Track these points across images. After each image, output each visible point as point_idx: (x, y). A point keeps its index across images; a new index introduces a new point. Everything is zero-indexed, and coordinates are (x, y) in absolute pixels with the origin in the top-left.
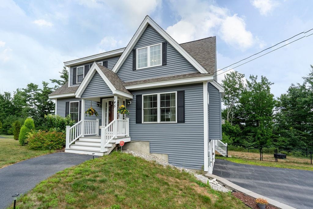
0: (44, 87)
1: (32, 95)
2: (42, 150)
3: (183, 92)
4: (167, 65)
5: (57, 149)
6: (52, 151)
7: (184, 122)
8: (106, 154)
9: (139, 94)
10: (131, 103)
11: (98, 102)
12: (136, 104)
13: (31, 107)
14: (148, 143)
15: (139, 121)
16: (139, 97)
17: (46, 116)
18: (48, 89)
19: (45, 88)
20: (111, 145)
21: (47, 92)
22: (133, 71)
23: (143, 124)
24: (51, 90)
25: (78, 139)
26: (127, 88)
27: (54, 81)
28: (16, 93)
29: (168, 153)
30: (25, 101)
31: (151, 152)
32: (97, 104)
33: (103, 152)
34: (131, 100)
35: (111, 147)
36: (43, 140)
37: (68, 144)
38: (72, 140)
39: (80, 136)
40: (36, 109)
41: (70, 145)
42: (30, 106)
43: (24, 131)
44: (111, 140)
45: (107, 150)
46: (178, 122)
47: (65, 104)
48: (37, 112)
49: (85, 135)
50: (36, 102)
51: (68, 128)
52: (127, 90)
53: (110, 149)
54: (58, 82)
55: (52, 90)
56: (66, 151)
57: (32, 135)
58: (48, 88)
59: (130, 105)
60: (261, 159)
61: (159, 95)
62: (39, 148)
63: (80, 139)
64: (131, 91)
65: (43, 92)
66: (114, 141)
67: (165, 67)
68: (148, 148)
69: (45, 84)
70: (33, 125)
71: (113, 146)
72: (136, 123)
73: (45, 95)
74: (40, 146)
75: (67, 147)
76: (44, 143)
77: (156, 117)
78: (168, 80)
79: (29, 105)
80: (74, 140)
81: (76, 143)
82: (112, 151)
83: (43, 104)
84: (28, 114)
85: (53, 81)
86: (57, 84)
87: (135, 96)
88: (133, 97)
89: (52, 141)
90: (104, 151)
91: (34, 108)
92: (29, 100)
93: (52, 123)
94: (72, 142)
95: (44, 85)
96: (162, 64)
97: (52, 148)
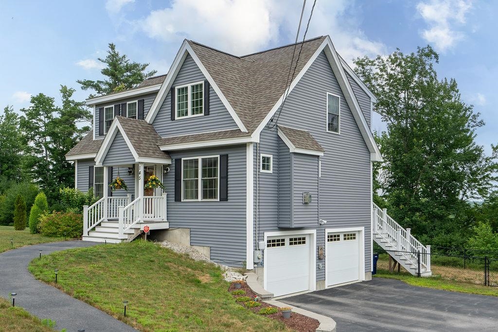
0: (65, 100)
1: (41, 124)
2: (56, 237)
3: (227, 156)
4: (210, 116)
5: (74, 237)
6: (68, 238)
7: (226, 200)
8: (125, 241)
9: (178, 157)
10: (169, 170)
11: (129, 168)
12: (175, 172)
13: (39, 156)
14: (188, 231)
15: (178, 199)
16: (178, 162)
17: (62, 191)
18: (72, 105)
19: (67, 103)
20: (133, 231)
21: (72, 113)
22: (171, 121)
23: (183, 202)
24: (80, 108)
25: (99, 225)
26: (163, 148)
27: (87, 84)
28: (4, 118)
29: (211, 245)
30: (25, 140)
31: (191, 244)
32: (129, 172)
33: (120, 238)
34: (169, 165)
35: (134, 234)
36: (58, 224)
37: (86, 230)
38: (91, 225)
39: (102, 219)
40: (49, 159)
41: (88, 232)
42: (36, 152)
43: (36, 213)
44: (133, 225)
45: (126, 237)
46: (221, 200)
47: (88, 169)
48: (51, 167)
49: (109, 218)
50: (50, 143)
51: (86, 209)
52: (162, 151)
53: (131, 235)
54: (97, 87)
55: (83, 107)
56: (84, 239)
57: (45, 218)
58: (73, 102)
59: (169, 174)
60: (486, 283)
61: (200, 158)
62: (53, 235)
63: (103, 225)
64: (168, 153)
65: (63, 114)
66: (138, 226)
67: (207, 118)
68: (189, 238)
69: (66, 93)
70: (47, 204)
71: (136, 234)
72: (175, 201)
73: (67, 120)
74: (55, 231)
75: (85, 234)
76: (59, 228)
77: (197, 192)
78: (207, 140)
79: (35, 149)
80: (93, 226)
81: (97, 229)
82: (134, 240)
83: (64, 147)
84: (33, 172)
85: (84, 83)
86: (94, 92)
87: (174, 160)
88: (172, 162)
89: (69, 226)
90: (123, 238)
91: (44, 157)
92: (35, 136)
93: (69, 201)
94: (91, 228)
95: (64, 96)
96: (204, 113)
97: (68, 235)
